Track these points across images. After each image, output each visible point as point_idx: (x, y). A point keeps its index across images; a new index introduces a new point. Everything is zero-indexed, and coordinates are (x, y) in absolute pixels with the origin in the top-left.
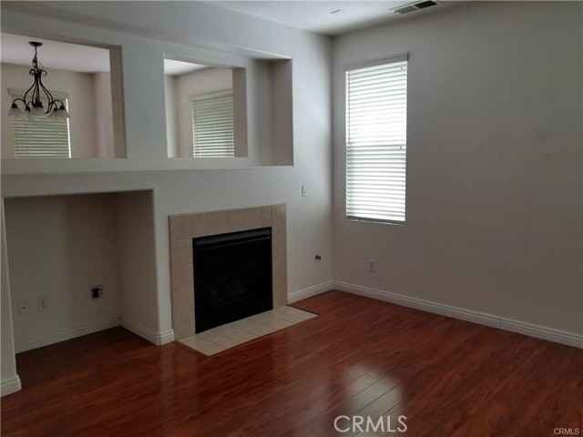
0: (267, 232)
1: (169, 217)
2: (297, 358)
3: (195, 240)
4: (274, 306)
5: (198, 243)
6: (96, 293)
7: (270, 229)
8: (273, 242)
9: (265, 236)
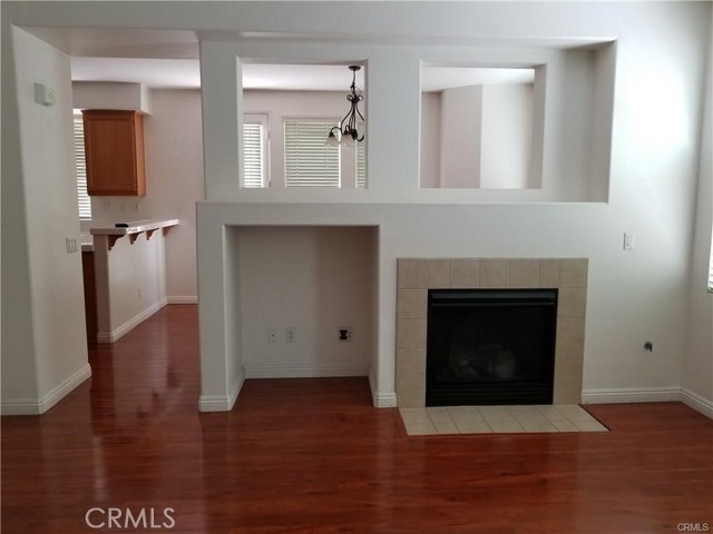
0: (551, 296)
1: (398, 260)
2: (504, 474)
3: (431, 292)
4: (555, 400)
5: (435, 296)
6: (343, 335)
7: (555, 291)
8: (560, 311)
9: (548, 300)
